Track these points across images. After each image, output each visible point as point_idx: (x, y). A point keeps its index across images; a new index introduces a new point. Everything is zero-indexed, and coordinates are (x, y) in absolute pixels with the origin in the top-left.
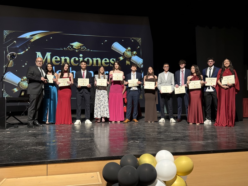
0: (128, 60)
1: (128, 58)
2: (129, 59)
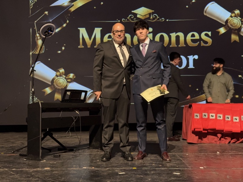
0: (235, 34)
2: (236, 31)
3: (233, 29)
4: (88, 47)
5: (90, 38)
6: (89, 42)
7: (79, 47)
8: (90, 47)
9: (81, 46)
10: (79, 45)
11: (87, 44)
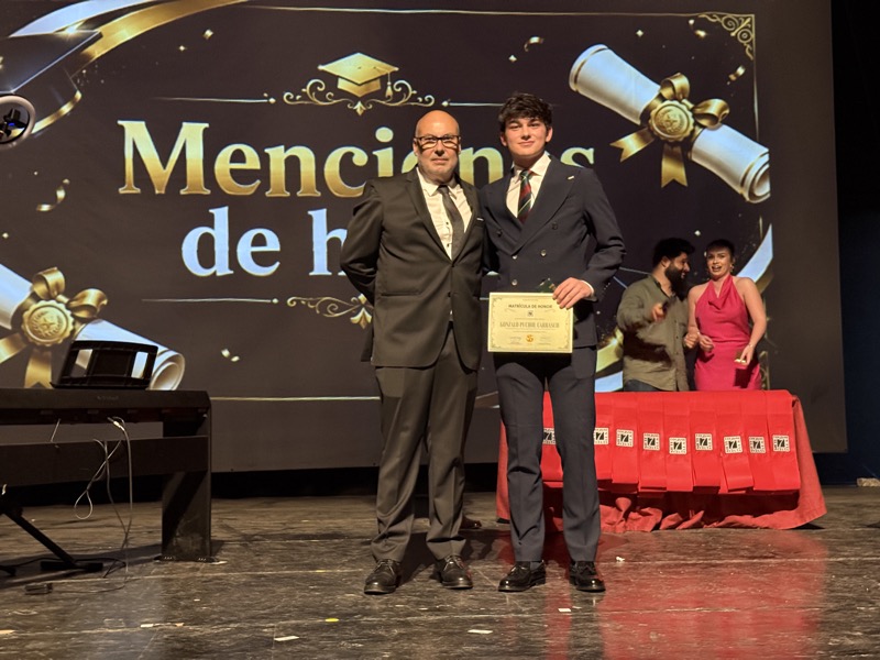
0: (674, 157)
1: (676, 143)
2: (678, 150)
3: (666, 141)
4: (157, 192)
5: (164, 162)
6: (159, 173)
7: (122, 191)
8: (163, 192)
9: (129, 188)
10: (123, 185)
11: (154, 180)
